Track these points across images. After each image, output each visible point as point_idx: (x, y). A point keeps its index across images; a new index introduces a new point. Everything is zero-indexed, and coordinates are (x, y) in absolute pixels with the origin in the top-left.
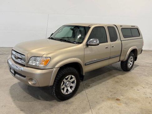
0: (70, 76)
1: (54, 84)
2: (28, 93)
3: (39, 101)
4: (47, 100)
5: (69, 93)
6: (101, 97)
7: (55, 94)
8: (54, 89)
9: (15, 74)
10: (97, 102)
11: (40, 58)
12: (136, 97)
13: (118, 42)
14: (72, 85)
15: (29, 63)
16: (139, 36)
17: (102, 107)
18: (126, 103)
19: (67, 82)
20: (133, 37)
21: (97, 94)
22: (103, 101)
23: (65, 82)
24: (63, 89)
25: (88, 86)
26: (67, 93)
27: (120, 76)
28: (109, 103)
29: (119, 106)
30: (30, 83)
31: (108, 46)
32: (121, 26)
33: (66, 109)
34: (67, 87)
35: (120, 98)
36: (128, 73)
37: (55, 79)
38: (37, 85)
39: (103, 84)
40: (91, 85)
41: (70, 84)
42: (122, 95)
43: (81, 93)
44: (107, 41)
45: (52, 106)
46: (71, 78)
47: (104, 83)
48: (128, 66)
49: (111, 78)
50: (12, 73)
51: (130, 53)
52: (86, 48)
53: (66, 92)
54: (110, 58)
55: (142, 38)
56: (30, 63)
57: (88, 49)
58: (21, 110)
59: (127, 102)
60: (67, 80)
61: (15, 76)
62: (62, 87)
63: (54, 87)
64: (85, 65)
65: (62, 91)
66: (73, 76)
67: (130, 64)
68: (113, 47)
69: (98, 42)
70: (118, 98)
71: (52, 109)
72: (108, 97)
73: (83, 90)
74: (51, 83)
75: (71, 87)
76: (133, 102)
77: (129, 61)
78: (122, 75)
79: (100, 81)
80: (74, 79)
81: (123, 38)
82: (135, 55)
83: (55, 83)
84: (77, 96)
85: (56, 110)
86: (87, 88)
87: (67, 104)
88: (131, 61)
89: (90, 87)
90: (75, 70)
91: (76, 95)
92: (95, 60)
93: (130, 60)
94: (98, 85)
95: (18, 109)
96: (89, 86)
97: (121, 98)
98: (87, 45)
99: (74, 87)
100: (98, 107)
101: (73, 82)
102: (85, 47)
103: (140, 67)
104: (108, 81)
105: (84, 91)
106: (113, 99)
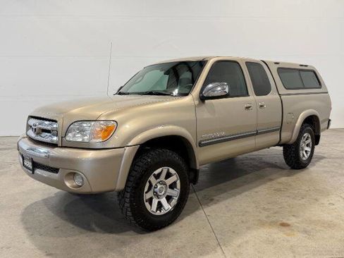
0: (165, 169)
1: (126, 186)
2: (66, 220)
3: (92, 233)
4: (111, 232)
5: (163, 212)
6: (243, 222)
7: (129, 214)
8: (128, 200)
9: (33, 171)
10: (234, 232)
11: (93, 123)
12: (330, 219)
13: (272, 96)
14: (170, 192)
15: (67, 138)
16: (320, 88)
17: (247, 242)
18: (305, 232)
19: (159, 186)
20: (304, 88)
21: (231, 216)
22: (248, 228)
23: (154, 185)
24: (150, 201)
25: (209, 200)
26: (158, 212)
27: (284, 179)
28: (263, 233)
29: (289, 238)
30: (68, 184)
31: (249, 105)
32: (276, 63)
33: (159, 247)
34: (158, 196)
35: (289, 222)
36: (303, 172)
37: (129, 175)
38: (86, 189)
39: (246, 195)
40: (216, 198)
41: (166, 189)
42: (294, 216)
43: (194, 215)
44: (248, 93)
45: (123, 243)
46: (169, 175)
47: (246, 193)
48: (301, 155)
49: (265, 183)
50: (27, 167)
51: (302, 125)
52: (199, 104)
53: (157, 210)
54: (257, 134)
55: (327, 93)
56: (70, 137)
57: (203, 107)
58: (48, 255)
59: (309, 229)
60: (158, 180)
61: (33, 173)
62: (147, 196)
63: (128, 195)
64: (200, 145)
65: (147, 204)
66: (172, 171)
67: (306, 151)
68: (261, 106)
69: (227, 90)
70: (285, 221)
71: (124, 249)
72: (259, 220)
73: (197, 209)
74: (120, 184)
75: (169, 198)
76: (322, 229)
77: (302, 144)
78: (288, 176)
79: (237, 190)
80: (174, 178)
81: (282, 90)
82: (314, 130)
83: (130, 184)
84: (184, 220)
85: (133, 251)
86: (207, 204)
87: (159, 237)
88: (307, 145)
89: (216, 203)
90: (176, 158)
91: (182, 219)
92: (223, 134)
93: (305, 143)
94: (234, 198)
95: (39, 252)
96: (212, 200)
97: (292, 221)
98: (203, 99)
99: (177, 198)
100: (238, 241)
101: (172, 186)
102: (197, 102)
103: (330, 160)
104: (256, 190)
105: (201, 211)
106: (272, 224)
